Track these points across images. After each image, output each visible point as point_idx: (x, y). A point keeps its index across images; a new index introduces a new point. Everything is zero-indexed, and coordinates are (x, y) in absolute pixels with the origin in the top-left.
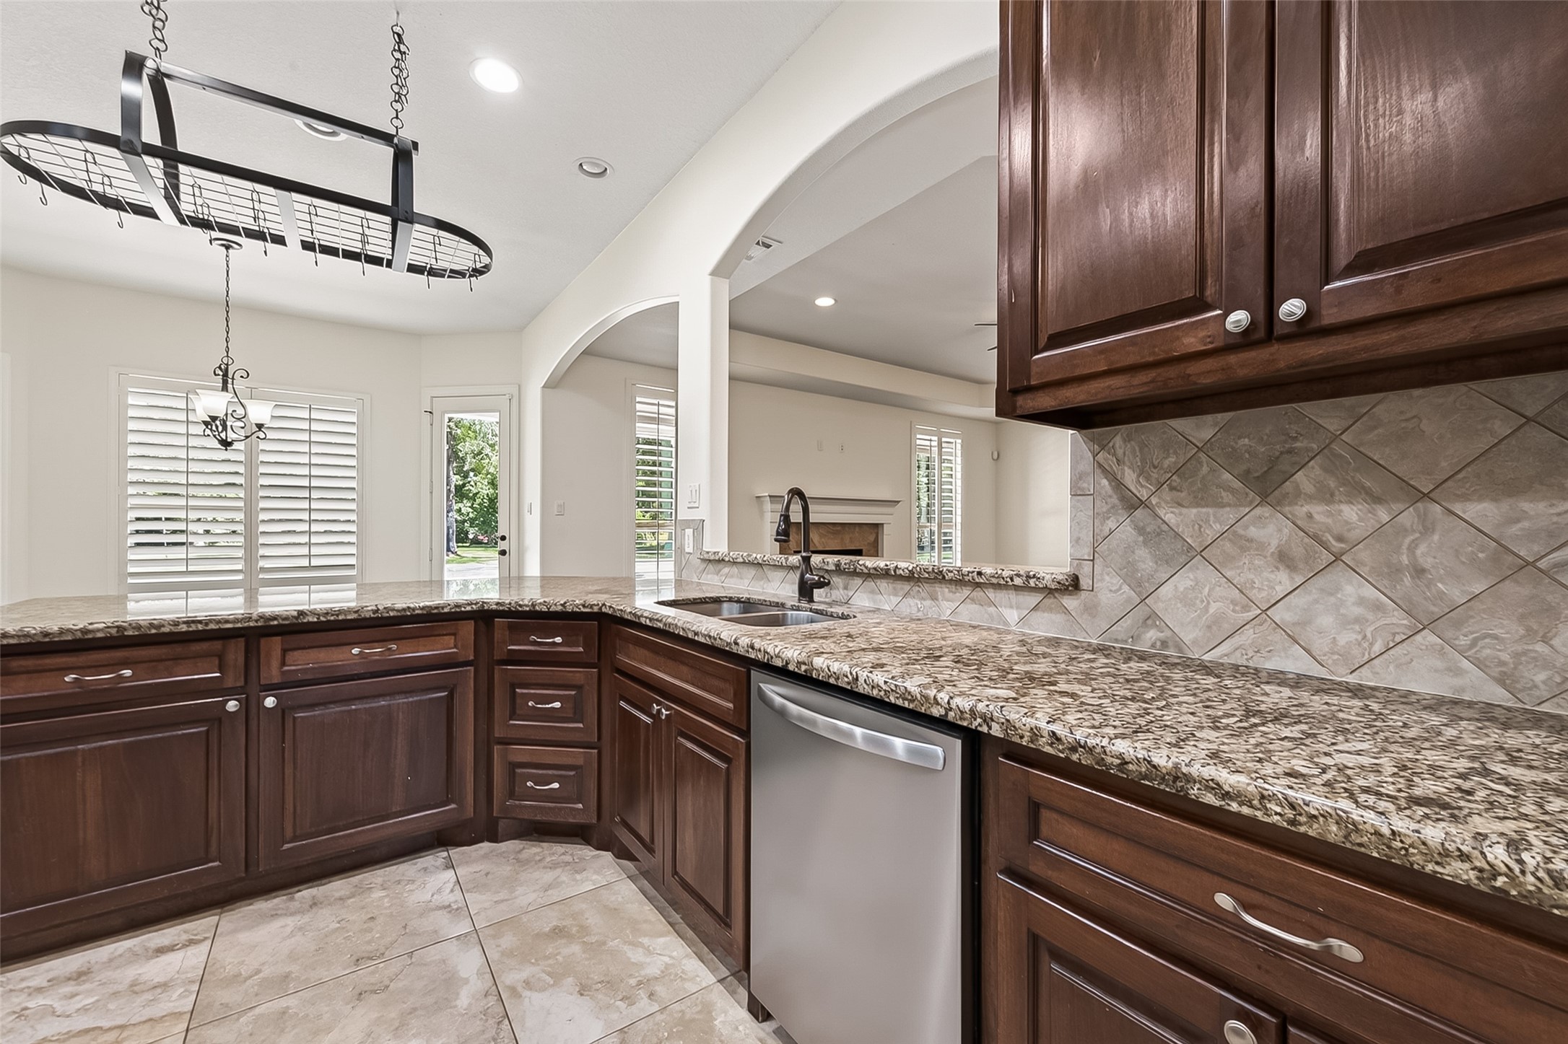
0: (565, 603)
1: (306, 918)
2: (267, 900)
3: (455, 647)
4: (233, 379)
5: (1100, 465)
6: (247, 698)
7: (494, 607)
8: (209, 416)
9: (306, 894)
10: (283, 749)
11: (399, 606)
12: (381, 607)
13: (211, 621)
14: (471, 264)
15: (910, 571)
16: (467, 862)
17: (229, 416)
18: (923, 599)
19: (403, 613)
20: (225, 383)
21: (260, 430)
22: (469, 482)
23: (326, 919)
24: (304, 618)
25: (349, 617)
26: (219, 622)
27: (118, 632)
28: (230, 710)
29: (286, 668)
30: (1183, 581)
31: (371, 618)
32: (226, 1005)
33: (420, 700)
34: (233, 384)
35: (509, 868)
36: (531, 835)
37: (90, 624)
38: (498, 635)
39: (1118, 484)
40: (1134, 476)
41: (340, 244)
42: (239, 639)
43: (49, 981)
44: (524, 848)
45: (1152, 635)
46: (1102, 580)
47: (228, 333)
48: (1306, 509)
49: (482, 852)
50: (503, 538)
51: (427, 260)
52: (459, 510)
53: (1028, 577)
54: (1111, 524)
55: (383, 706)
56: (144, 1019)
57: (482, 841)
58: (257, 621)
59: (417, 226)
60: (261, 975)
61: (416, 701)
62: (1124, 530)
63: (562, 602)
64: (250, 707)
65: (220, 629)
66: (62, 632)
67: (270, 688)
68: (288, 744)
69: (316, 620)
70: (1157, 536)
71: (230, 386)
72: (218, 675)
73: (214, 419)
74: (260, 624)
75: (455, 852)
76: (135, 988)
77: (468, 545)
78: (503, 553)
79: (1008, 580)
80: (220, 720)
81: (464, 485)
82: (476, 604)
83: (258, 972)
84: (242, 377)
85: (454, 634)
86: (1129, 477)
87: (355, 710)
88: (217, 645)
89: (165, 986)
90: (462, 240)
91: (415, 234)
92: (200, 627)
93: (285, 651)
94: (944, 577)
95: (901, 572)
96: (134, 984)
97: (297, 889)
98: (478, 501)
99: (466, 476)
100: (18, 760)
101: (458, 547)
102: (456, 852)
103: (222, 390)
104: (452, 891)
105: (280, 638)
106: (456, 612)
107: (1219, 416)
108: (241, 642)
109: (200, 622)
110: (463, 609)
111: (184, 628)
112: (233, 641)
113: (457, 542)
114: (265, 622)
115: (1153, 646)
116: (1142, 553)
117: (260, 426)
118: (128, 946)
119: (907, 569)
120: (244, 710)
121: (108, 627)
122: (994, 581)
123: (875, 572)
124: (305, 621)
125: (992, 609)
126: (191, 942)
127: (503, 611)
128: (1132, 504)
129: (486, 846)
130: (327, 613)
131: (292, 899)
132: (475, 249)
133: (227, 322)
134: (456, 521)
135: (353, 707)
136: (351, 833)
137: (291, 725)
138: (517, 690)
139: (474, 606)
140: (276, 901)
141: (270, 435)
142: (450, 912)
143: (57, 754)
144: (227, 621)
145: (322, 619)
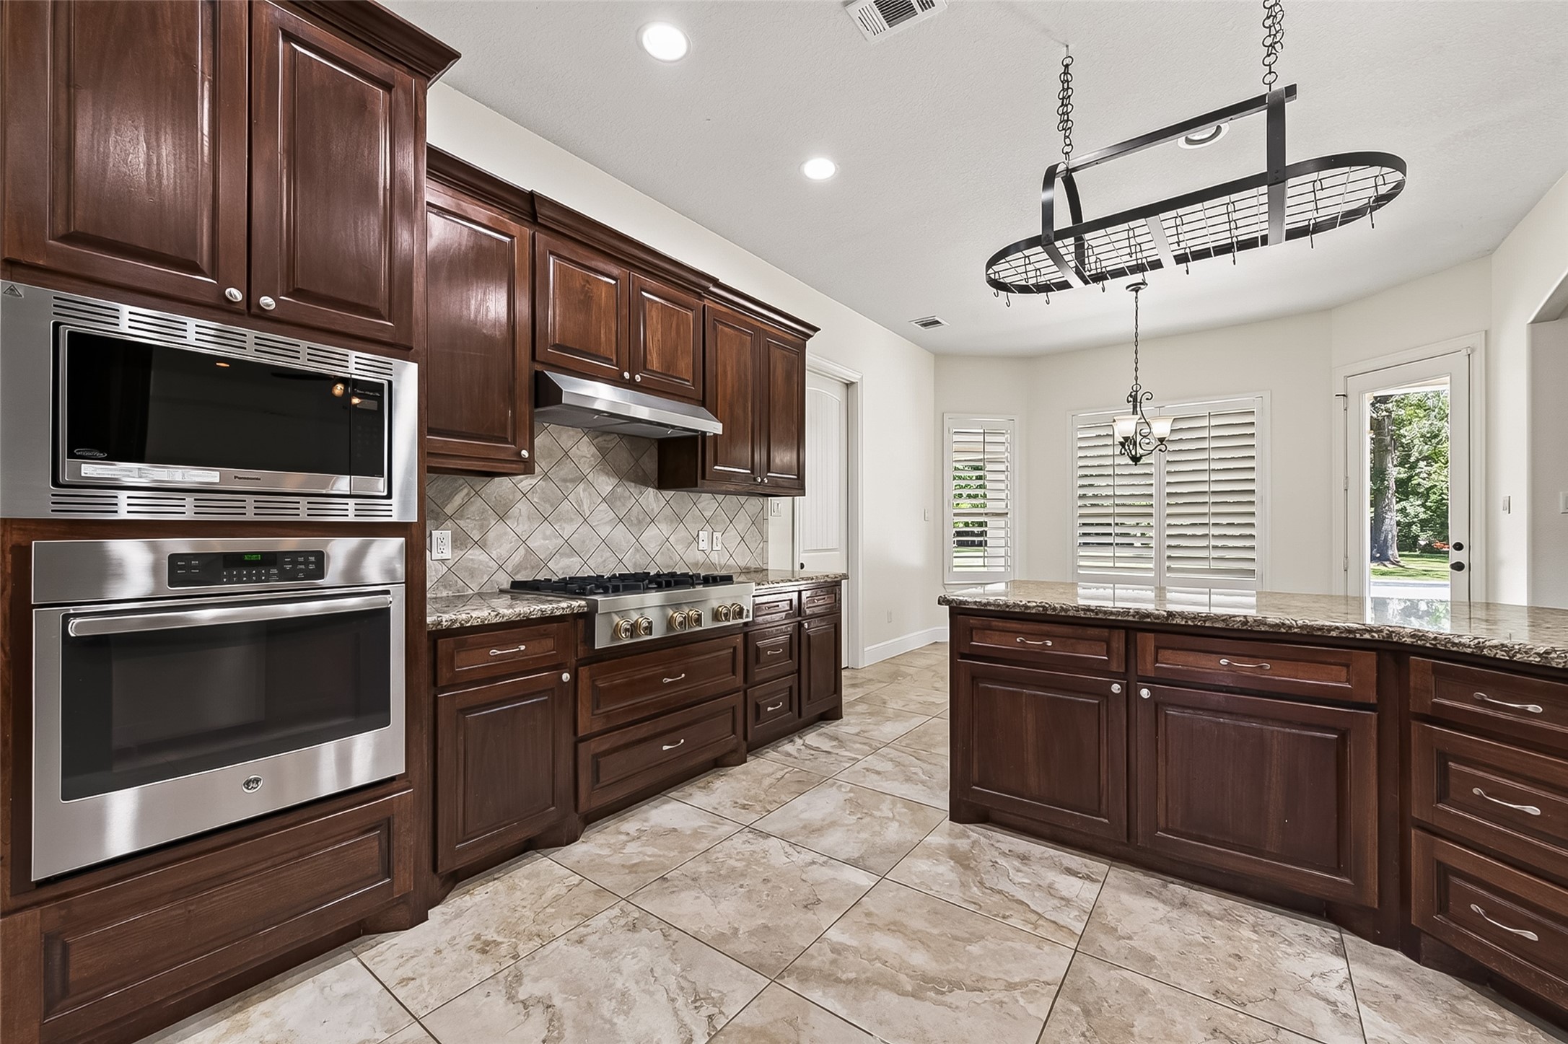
0: (1547, 653)
1: (1174, 914)
2: (1145, 875)
3: (1348, 681)
4: (1141, 403)
6: (1127, 684)
7: (1409, 640)
8: (1123, 438)
9: (1178, 889)
10: (1157, 740)
11: (1271, 620)
12: (1250, 619)
13: (1100, 611)
14: (1372, 193)
16: (1367, 964)
17: (1138, 435)
19: (1275, 630)
20: (1135, 407)
21: (1162, 444)
22: (1418, 474)
23: (1193, 926)
24: (1173, 620)
25: (1217, 625)
26: (1105, 613)
27: (1043, 610)
28: (1113, 690)
29: (1157, 665)
31: (1238, 630)
32: (1103, 950)
33: (1299, 735)
34: (1140, 407)
35: (1436, 1011)
36: (1484, 984)
37: (1029, 602)
38: (1414, 680)
41: (1209, 242)
42: (1121, 630)
43: (1009, 851)
44: (1466, 998)
47: (1136, 363)
49: (1393, 962)
50: (1459, 547)
51: (1309, 215)
52: (1403, 510)
55: (1253, 728)
56: (1052, 919)
57: (1396, 949)
58: (1134, 616)
59: (1291, 182)
60: (1131, 942)
61: (1294, 734)
63: (1541, 650)
64: (1131, 693)
65: (1106, 619)
66: (1015, 605)
67: (1147, 681)
68: (1161, 737)
69: (1184, 623)
71: (1138, 409)
72: (1106, 658)
73: (1126, 439)
74: (1136, 619)
75: (1350, 939)
76: (1050, 890)
77: (1418, 553)
78: (1458, 567)
80: (1107, 697)
81: (1410, 478)
82: (1377, 632)
83: (1130, 938)
84: (1147, 399)
85: (1347, 666)
87: (1224, 723)
88: (1105, 632)
89: (1067, 901)
90: (1354, 168)
91: (1289, 192)
92: (1092, 615)
93: (1157, 648)
96: (1050, 886)
97: (1172, 879)
98: (1433, 497)
99: (1413, 466)
100: (995, 689)
101: (1400, 556)
102: (1351, 941)
103: (1133, 414)
104: (1341, 987)
105: (1153, 635)
106: (1347, 638)
108: (1122, 633)
109: (1092, 611)
110: (1358, 636)
111: (1082, 614)
112: (1117, 631)
113: (1399, 550)
114: (1140, 618)
117: (1162, 440)
118: (1052, 854)
120: (1125, 694)
121: (1038, 606)
124: (1174, 622)
126: (1088, 878)
127: (1423, 647)
129: (1399, 958)
130: (1195, 618)
131: (1165, 887)
132: (1375, 170)
133: (1136, 354)
134: (1398, 523)
135: (1221, 720)
136: (1221, 851)
137: (1163, 719)
138: (1450, 763)
139: (1376, 635)
140: (1153, 880)
141: (1171, 447)
142: (1334, 1011)
143: (1013, 691)
144: (1112, 613)
145: (1190, 623)
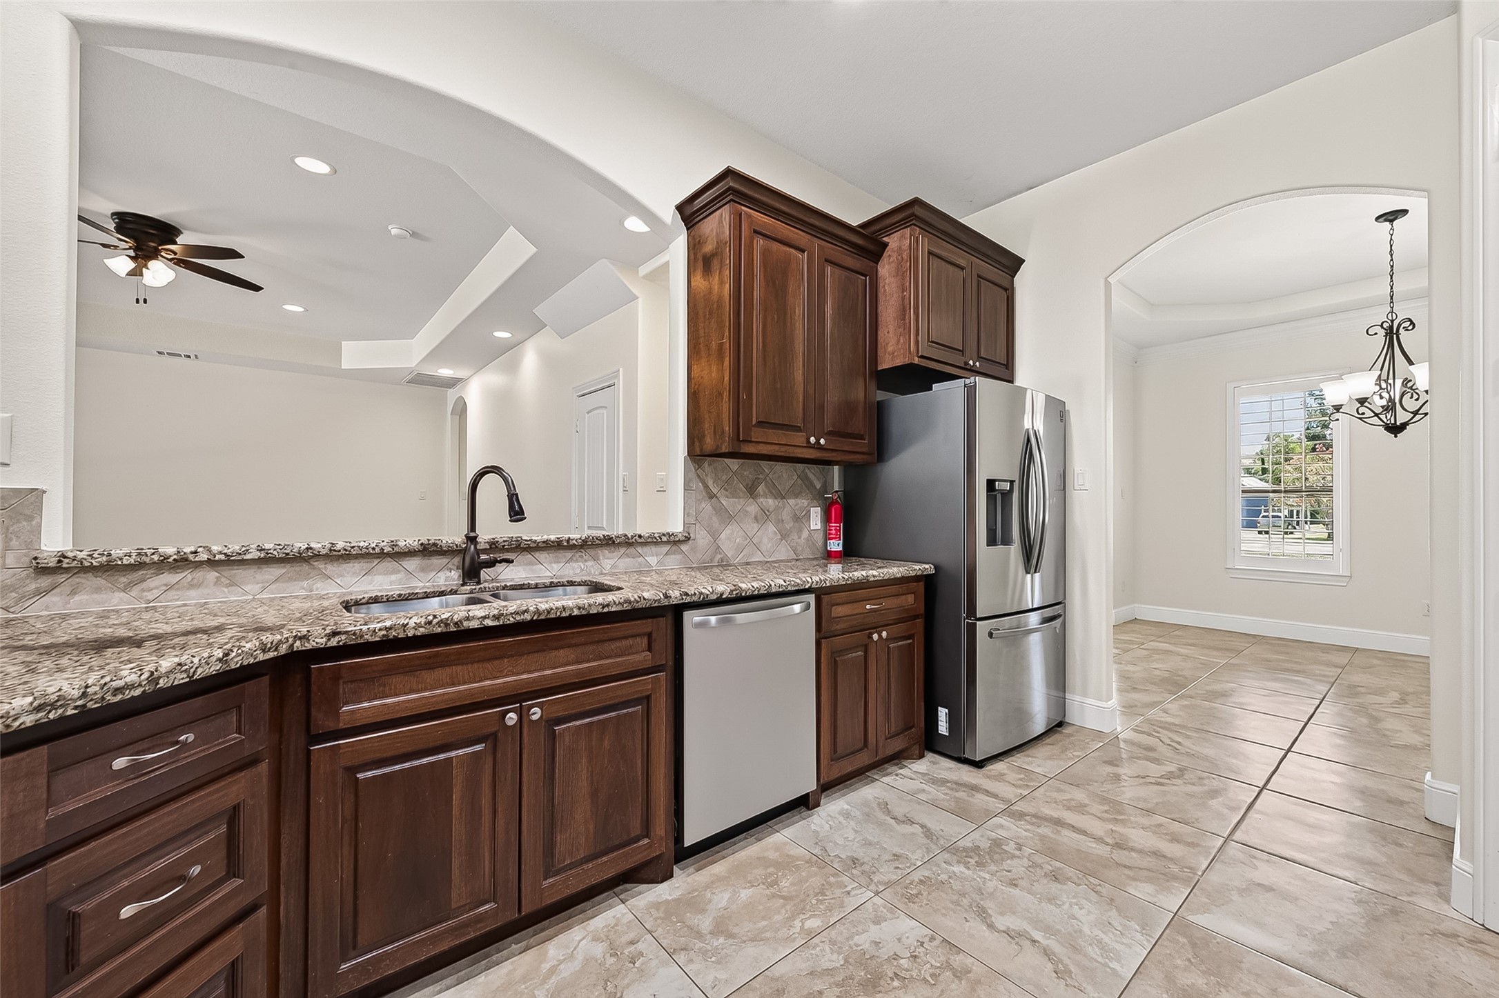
5: (698, 475)
15: (583, 541)
18: (586, 561)
30: (727, 531)
39: (706, 486)
40: (712, 483)
45: (718, 557)
46: (699, 534)
48: (762, 500)
53: (670, 536)
54: (703, 505)
62: (707, 507)
70: (721, 512)
79: (658, 538)
86: (710, 483)
94: (614, 542)
95: (574, 542)
107: (739, 460)
115: (719, 562)
116: (714, 519)
119: (580, 539)
122: (649, 540)
123: (544, 545)
125: (641, 559)
128: (712, 496)
